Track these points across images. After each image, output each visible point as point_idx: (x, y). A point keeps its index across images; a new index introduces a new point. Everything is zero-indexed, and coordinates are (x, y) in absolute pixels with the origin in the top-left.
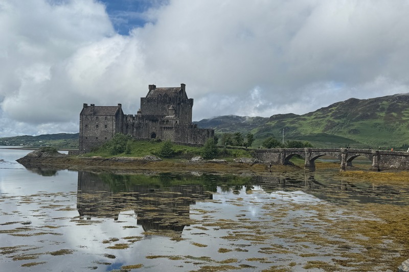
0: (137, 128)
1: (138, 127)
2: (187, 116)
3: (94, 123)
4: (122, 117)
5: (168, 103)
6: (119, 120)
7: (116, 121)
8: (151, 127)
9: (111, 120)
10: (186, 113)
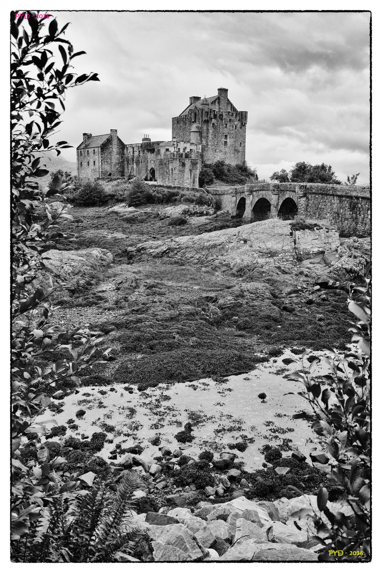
0: (136, 163)
1: (138, 163)
2: (228, 141)
3: (86, 160)
4: (119, 149)
5: (193, 122)
6: (111, 153)
7: (101, 154)
8: (149, 161)
9: (98, 153)
10: (226, 136)
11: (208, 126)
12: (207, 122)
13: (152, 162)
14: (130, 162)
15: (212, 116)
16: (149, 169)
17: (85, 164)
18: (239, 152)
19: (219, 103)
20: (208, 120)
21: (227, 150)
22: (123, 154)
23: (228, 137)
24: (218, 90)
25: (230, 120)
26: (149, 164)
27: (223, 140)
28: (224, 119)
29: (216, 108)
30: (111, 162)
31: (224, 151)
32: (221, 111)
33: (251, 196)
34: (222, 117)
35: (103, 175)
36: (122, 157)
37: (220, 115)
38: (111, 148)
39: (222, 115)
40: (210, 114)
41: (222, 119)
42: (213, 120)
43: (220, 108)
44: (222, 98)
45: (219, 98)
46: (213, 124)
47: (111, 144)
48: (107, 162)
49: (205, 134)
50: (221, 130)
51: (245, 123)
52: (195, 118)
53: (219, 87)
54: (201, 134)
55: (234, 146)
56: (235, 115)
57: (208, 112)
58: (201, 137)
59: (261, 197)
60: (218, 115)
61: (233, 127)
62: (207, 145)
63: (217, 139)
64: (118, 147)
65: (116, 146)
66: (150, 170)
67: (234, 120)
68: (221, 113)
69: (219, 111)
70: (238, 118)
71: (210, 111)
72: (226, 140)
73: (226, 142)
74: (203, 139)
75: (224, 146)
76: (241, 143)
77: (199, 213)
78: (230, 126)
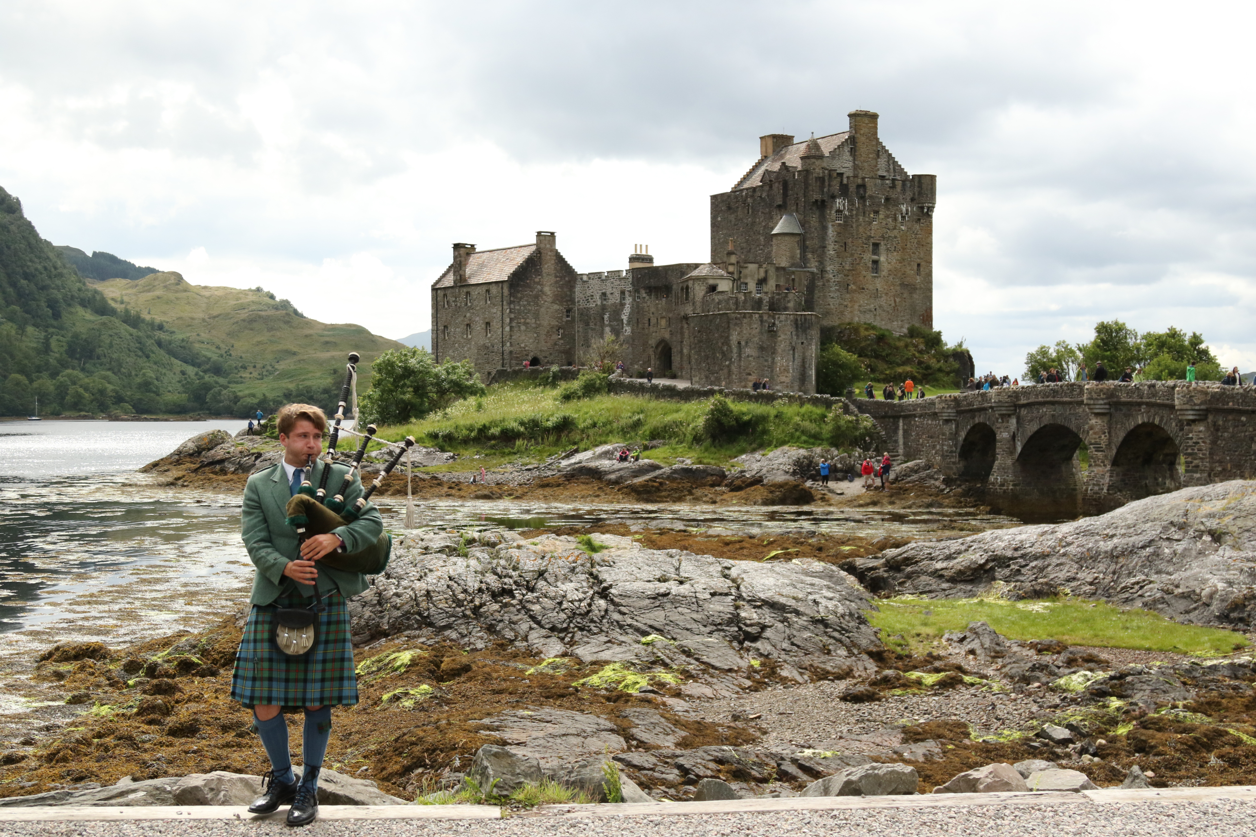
0: (613, 327)
1: (619, 325)
2: (882, 259)
3: (461, 318)
4: (561, 287)
5: (779, 207)
6: (537, 297)
7: (510, 303)
8: (653, 321)
9: (499, 299)
10: (876, 245)
11: (823, 219)
12: (822, 206)
13: (663, 322)
14: (592, 325)
15: (836, 187)
16: (653, 342)
17: (456, 330)
18: (916, 289)
19: (853, 151)
20: (823, 201)
21: (879, 284)
22: (572, 301)
23: (882, 248)
24: (850, 116)
25: (887, 199)
26: (652, 329)
27: (869, 257)
28: (871, 197)
29: (844, 165)
30: (538, 326)
31: (871, 287)
32: (860, 176)
33: (1014, 421)
34: (865, 192)
35: (514, 362)
36: (568, 311)
37: (859, 186)
38: (538, 283)
39: (863, 186)
40: (829, 185)
41: (862, 198)
42: (838, 200)
43: (855, 167)
44: (861, 139)
45: (852, 140)
46: (839, 211)
47: (539, 273)
48: (525, 324)
49: (816, 241)
50: (861, 230)
51: (931, 209)
52: (785, 195)
53: (853, 110)
54: (804, 241)
55: (899, 275)
56: (899, 184)
57: (821, 180)
58: (804, 248)
59: (1046, 421)
60: (852, 188)
61: (895, 219)
62: (823, 271)
63: (852, 255)
64: (556, 282)
65: (553, 279)
66: (657, 347)
67: (898, 198)
68: (860, 181)
69: (855, 176)
70: (909, 194)
71: (830, 176)
72: (875, 257)
73: (875, 262)
74: (810, 256)
75: (870, 275)
76: (919, 265)
77: (841, 470)
78: (887, 217)
